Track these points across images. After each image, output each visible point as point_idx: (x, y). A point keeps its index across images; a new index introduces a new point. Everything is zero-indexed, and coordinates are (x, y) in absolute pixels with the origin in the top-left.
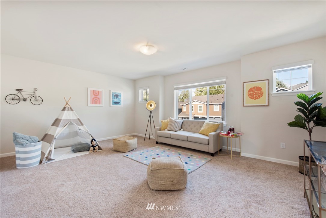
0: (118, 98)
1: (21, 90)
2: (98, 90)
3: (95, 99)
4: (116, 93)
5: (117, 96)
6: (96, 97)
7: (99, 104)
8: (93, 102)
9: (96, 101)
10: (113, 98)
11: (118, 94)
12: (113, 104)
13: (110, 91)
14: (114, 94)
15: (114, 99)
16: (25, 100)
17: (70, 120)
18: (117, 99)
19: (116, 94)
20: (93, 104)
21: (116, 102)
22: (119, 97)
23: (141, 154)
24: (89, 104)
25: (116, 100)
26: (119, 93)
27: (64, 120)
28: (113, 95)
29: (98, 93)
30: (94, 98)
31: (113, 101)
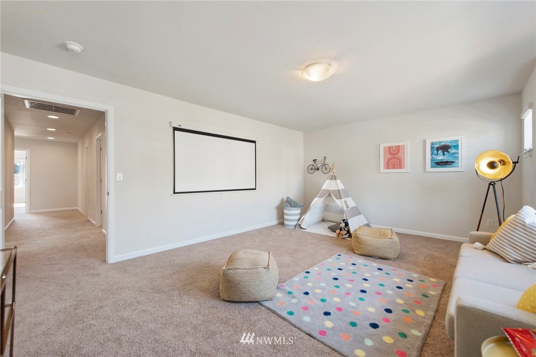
0: (449, 152)
1: (316, 160)
2: (397, 144)
3: (391, 161)
4: (440, 142)
5: (445, 148)
6: (394, 157)
7: (400, 168)
8: (388, 167)
9: (394, 164)
10: (432, 154)
11: (448, 144)
12: (432, 167)
13: (425, 140)
14: (437, 146)
15: (434, 156)
16: (318, 169)
17: (330, 190)
18: (444, 154)
19: (442, 144)
20: (388, 169)
21: (442, 162)
22: (452, 151)
23: (353, 264)
24: (382, 170)
25: (440, 157)
26: (451, 142)
27: (324, 190)
28: (432, 148)
29: (397, 151)
30: (389, 160)
31: (432, 160)
